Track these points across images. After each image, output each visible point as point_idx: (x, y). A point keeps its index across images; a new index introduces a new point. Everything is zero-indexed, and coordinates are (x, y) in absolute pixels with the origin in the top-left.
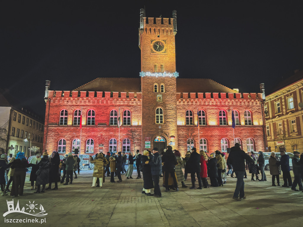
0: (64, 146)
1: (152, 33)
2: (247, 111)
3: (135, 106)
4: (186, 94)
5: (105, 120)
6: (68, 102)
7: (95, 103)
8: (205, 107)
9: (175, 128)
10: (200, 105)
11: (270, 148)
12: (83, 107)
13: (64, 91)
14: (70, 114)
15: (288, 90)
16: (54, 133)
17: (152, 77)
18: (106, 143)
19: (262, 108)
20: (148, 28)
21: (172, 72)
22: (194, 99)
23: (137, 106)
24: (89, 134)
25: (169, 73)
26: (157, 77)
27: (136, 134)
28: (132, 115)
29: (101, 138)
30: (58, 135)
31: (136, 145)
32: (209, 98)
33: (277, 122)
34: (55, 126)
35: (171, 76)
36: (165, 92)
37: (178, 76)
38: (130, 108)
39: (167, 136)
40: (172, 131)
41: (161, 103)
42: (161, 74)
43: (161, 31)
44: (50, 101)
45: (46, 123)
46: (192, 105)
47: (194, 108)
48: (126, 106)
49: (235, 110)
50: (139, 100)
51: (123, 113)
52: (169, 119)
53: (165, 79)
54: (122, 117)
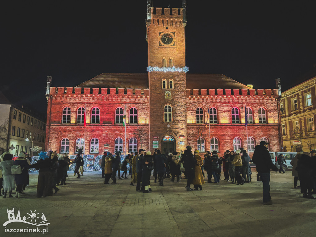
0: (68, 145)
1: (160, 24)
2: (261, 108)
3: (142, 104)
4: (197, 90)
5: (110, 119)
6: (70, 99)
7: (100, 100)
8: (216, 104)
9: (185, 127)
10: (212, 102)
11: (285, 147)
12: (86, 105)
13: (66, 88)
14: (73, 112)
16: (56, 132)
17: (160, 72)
18: (111, 142)
19: (278, 105)
20: (156, 19)
21: (181, 67)
22: (205, 96)
23: (144, 103)
24: (94, 133)
25: (178, 68)
26: (165, 72)
27: (144, 133)
28: (139, 113)
29: (107, 137)
30: (61, 134)
31: (143, 145)
32: (221, 95)
33: (293, 120)
34: (57, 124)
35: (180, 71)
36: (174, 89)
37: (188, 71)
38: (136, 106)
39: (176, 135)
40: (181, 130)
41: (170, 101)
42: (170, 69)
43: (169, 22)
44: (51, 99)
45: (48, 122)
46: (203, 102)
47: (205, 106)
48: (132, 103)
49: (248, 107)
50: (146, 97)
51: (129, 111)
52: (178, 117)
53: (174, 75)
54: (128, 115)
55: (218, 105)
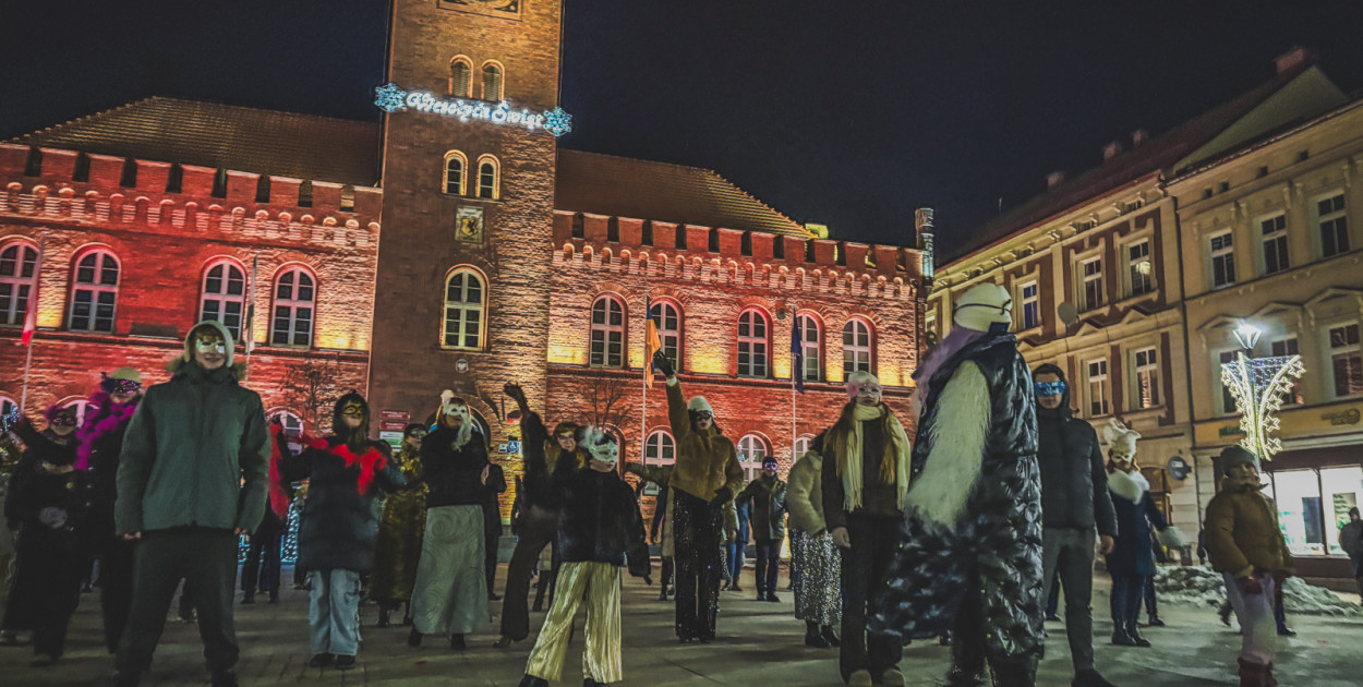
2: (855, 320)
3: (340, 254)
4: (601, 221)
5: (173, 313)
7: (125, 219)
8: (679, 290)
9: (537, 375)
10: (660, 279)
12: (49, 233)
15: (1021, 248)
17: (439, 116)
19: (917, 313)
21: (536, 105)
22: (636, 249)
23: (351, 254)
24: (76, 378)
25: (526, 111)
26: (463, 119)
28: (322, 297)
32: (699, 251)
35: (531, 127)
36: (501, 200)
37: (568, 129)
38: (313, 261)
39: (496, 411)
41: (480, 252)
42: (487, 110)
46: (624, 273)
47: (633, 292)
48: (291, 248)
49: (806, 314)
50: (363, 226)
51: (273, 281)
52: (508, 330)
53: (505, 138)
54: (267, 301)
55: (686, 292)
